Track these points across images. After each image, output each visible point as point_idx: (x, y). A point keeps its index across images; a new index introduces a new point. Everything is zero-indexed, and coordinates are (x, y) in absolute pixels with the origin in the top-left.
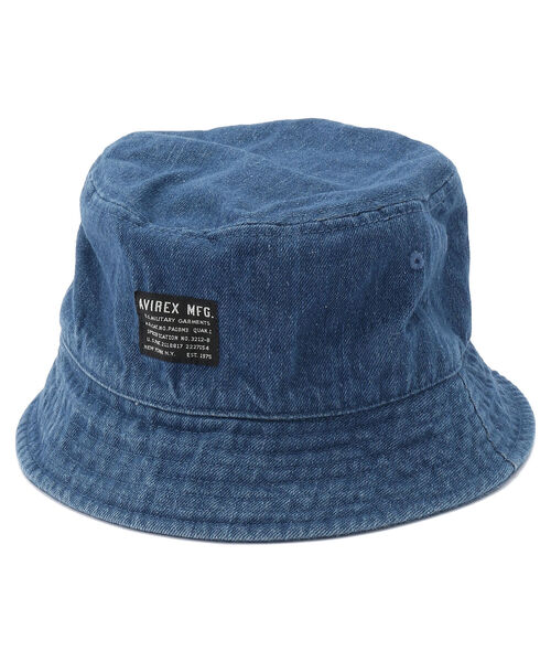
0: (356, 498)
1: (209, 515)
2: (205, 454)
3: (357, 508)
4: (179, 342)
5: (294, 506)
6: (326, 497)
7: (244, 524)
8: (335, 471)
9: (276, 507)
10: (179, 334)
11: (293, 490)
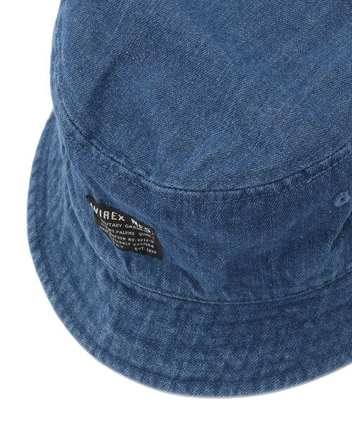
0: (282, 360)
1: (155, 369)
2: (152, 322)
3: (282, 368)
4: (127, 241)
5: (228, 367)
6: (254, 360)
7: (184, 381)
8: (265, 336)
9: (211, 368)
10: (127, 236)
11: (227, 355)
